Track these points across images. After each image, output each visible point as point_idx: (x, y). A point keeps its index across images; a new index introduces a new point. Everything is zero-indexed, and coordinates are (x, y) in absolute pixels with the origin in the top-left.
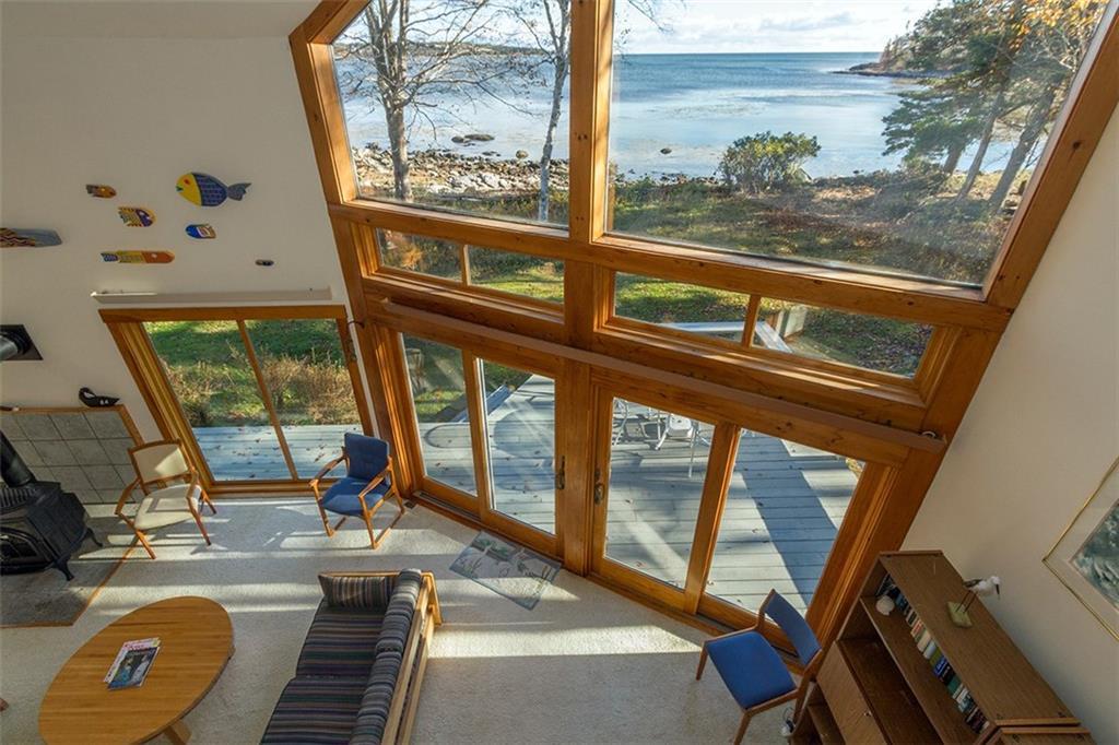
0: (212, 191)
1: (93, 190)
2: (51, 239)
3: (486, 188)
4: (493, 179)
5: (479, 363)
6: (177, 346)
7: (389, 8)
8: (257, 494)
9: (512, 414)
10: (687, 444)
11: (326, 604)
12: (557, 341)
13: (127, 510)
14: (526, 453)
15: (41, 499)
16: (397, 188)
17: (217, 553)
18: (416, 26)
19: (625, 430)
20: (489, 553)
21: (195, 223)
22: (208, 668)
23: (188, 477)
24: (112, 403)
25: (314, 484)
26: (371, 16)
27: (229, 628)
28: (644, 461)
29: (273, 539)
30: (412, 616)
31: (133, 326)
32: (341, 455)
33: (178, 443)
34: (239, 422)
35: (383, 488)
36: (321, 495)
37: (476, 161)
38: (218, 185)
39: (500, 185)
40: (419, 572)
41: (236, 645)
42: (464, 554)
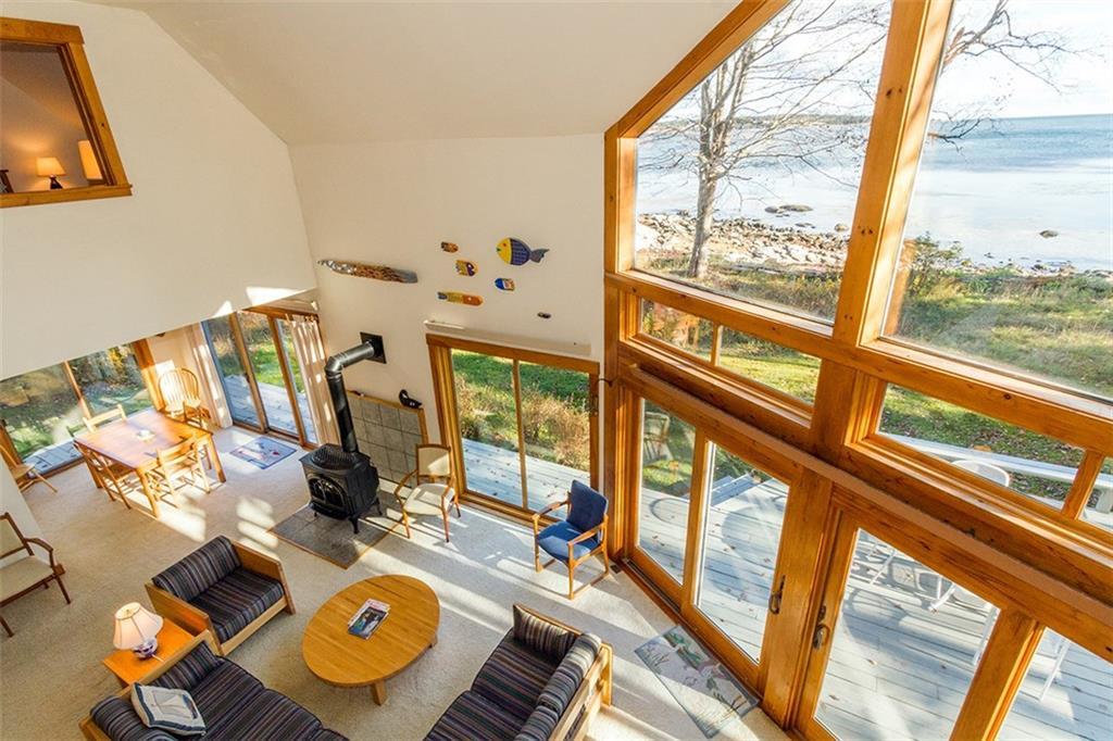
0: (521, 253)
1: (445, 246)
2: (412, 278)
3: (789, 260)
4: (800, 251)
5: (712, 449)
6: (478, 368)
7: (724, 91)
8: (492, 511)
9: (750, 508)
10: (982, 619)
11: (512, 634)
12: (798, 445)
13: (403, 492)
14: (754, 557)
15: (358, 465)
16: (694, 255)
17: (451, 552)
18: (748, 105)
19: (890, 570)
20: (679, 652)
21: (502, 277)
22: (413, 648)
23: (448, 479)
24: (417, 405)
25: (536, 518)
26: (705, 97)
27: (437, 620)
28: (907, 619)
29: (492, 556)
30: (579, 683)
31: (444, 350)
32: (565, 498)
33: (449, 449)
34: (499, 443)
35: (593, 544)
36: (540, 530)
37: (786, 233)
38: (525, 248)
39: (807, 259)
40: (599, 640)
41: (439, 637)
42: (653, 642)
